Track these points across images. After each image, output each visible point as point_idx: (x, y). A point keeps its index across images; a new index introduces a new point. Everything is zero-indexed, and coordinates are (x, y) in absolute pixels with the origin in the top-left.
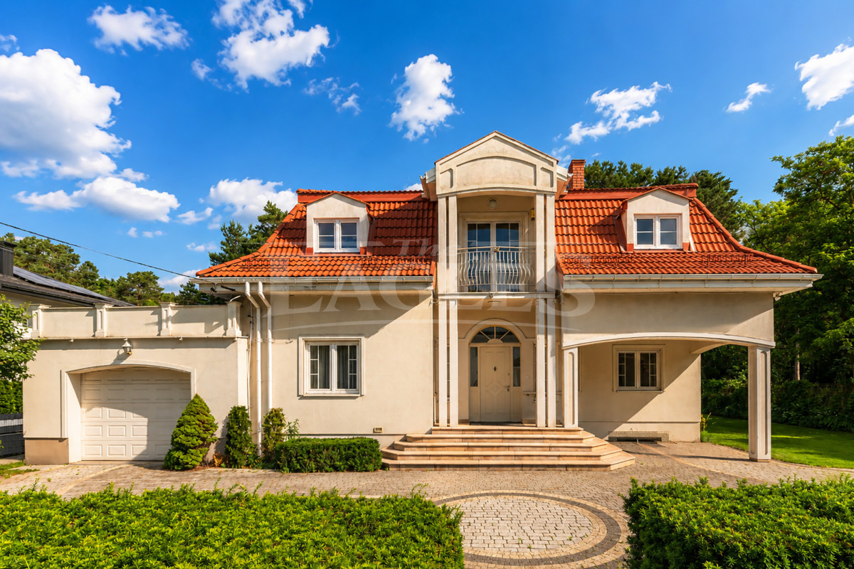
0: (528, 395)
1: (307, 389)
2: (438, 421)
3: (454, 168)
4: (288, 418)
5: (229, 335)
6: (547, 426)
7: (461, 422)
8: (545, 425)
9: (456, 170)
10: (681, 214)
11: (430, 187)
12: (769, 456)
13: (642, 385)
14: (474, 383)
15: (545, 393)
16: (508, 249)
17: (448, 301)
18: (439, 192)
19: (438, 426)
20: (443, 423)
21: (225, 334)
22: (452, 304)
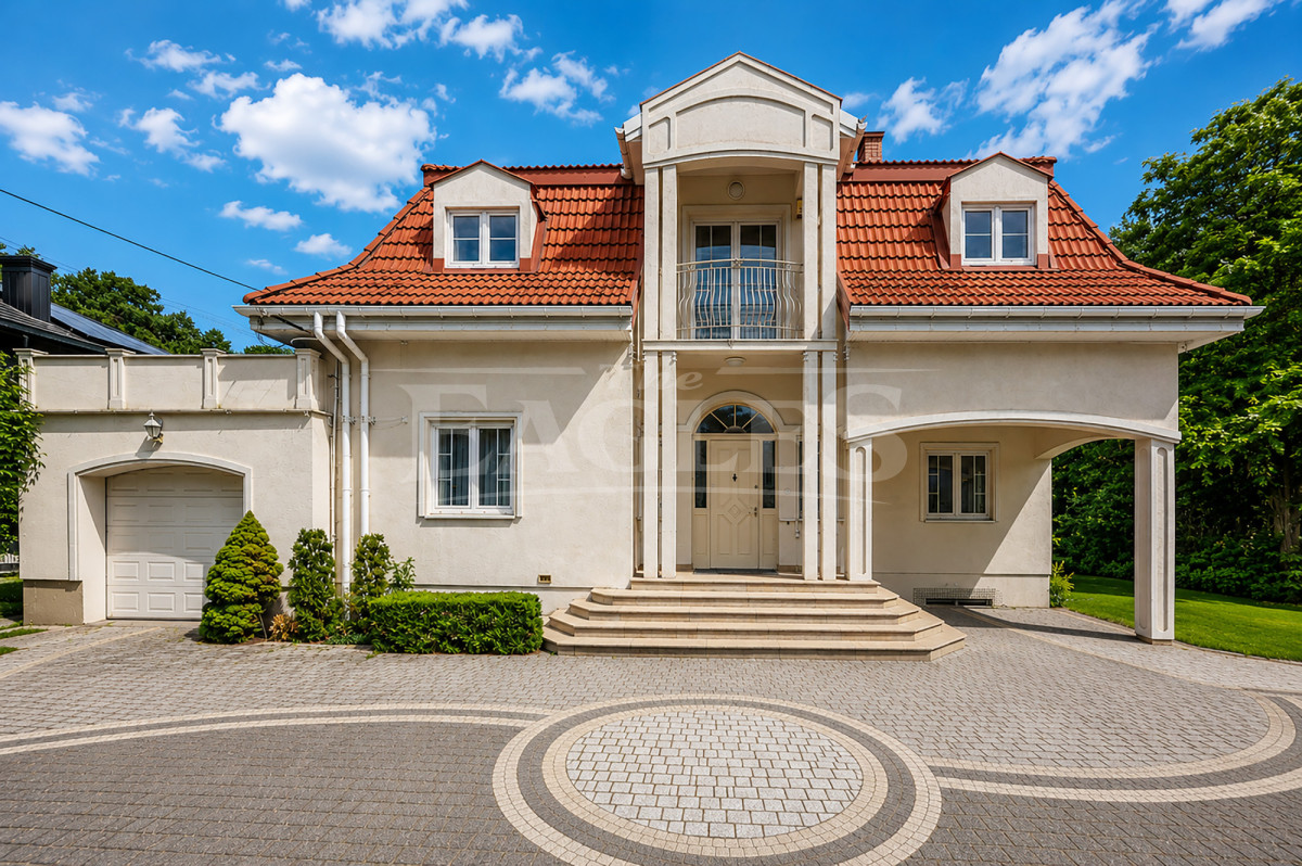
0: (788, 523)
1: (432, 506)
2: (641, 567)
3: (672, 116)
4: (397, 556)
5: (301, 407)
6: (820, 579)
7: (681, 568)
8: (817, 576)
9: (675, 120)
10: (1035, 203)
11: (632, 150)
12: (1171, 634)
13: (965, 510)
14: (701, 501)
15: (817, 520)
16: (757, 264)
17: (660, 354)
18: (647, 157)
19: (642, 576)
20: (650, 572)
21: (295, 407)
22: (666, 360)
